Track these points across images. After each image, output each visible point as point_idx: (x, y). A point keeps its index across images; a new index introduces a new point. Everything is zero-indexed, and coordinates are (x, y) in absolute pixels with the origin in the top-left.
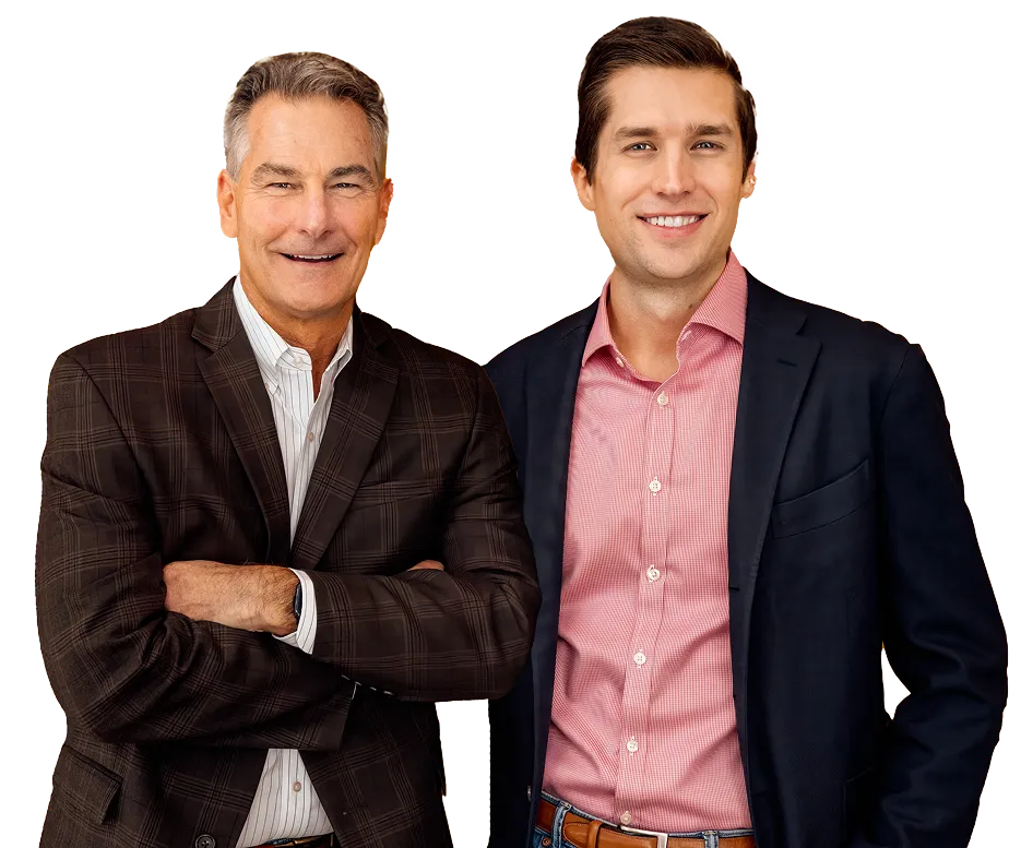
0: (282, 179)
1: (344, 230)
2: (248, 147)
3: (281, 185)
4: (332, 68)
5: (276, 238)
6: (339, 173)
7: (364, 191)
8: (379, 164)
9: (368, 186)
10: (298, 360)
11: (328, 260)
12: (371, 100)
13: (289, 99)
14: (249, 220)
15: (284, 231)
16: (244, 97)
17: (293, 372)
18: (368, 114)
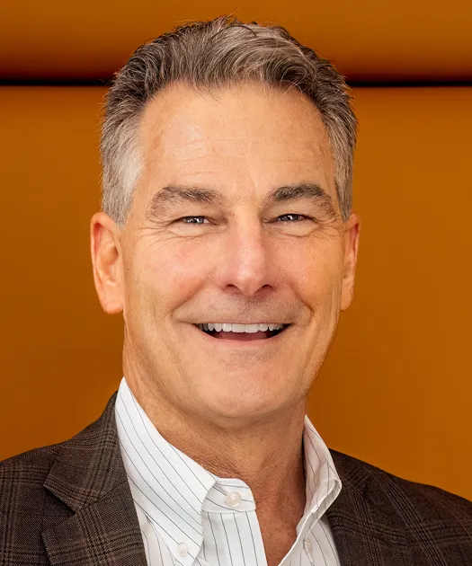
0: (194, 209)
1: (292, 285)
2: (141, 167)
3: (192, 220)
4: (268, 36)
5: (187, 299)
6: (283, 195)
7: (321, 228)
8: (342, 190)
9: (328, 220)
10: (233, 497)
11: (270, 334)
12: (329, 92)
13: (202, 87)
14: (143, 274)
15: (199, 288)
16: (132, 92)
17: (228, 516)
18: (323, 112)
